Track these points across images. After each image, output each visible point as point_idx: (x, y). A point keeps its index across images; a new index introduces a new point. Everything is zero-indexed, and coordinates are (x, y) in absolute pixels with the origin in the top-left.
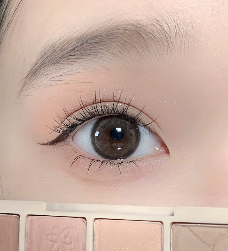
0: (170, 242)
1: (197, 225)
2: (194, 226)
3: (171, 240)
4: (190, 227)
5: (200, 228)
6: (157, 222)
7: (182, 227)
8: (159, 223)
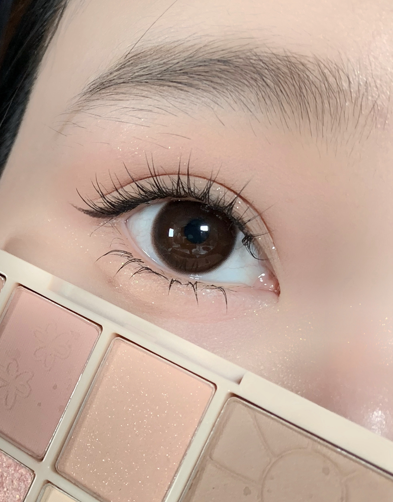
0: (214, 421)
1: (269, 414)
2: (263, 414)
3: (218, 419)
4: (257, 413)
5: (272, 421)
6: (209, 383)
7: (244, 407)
8: (212, 385)
